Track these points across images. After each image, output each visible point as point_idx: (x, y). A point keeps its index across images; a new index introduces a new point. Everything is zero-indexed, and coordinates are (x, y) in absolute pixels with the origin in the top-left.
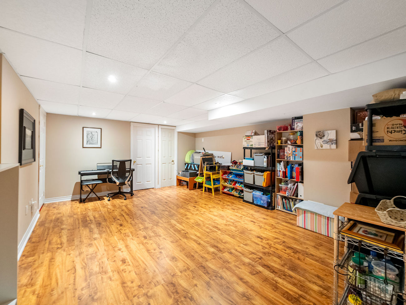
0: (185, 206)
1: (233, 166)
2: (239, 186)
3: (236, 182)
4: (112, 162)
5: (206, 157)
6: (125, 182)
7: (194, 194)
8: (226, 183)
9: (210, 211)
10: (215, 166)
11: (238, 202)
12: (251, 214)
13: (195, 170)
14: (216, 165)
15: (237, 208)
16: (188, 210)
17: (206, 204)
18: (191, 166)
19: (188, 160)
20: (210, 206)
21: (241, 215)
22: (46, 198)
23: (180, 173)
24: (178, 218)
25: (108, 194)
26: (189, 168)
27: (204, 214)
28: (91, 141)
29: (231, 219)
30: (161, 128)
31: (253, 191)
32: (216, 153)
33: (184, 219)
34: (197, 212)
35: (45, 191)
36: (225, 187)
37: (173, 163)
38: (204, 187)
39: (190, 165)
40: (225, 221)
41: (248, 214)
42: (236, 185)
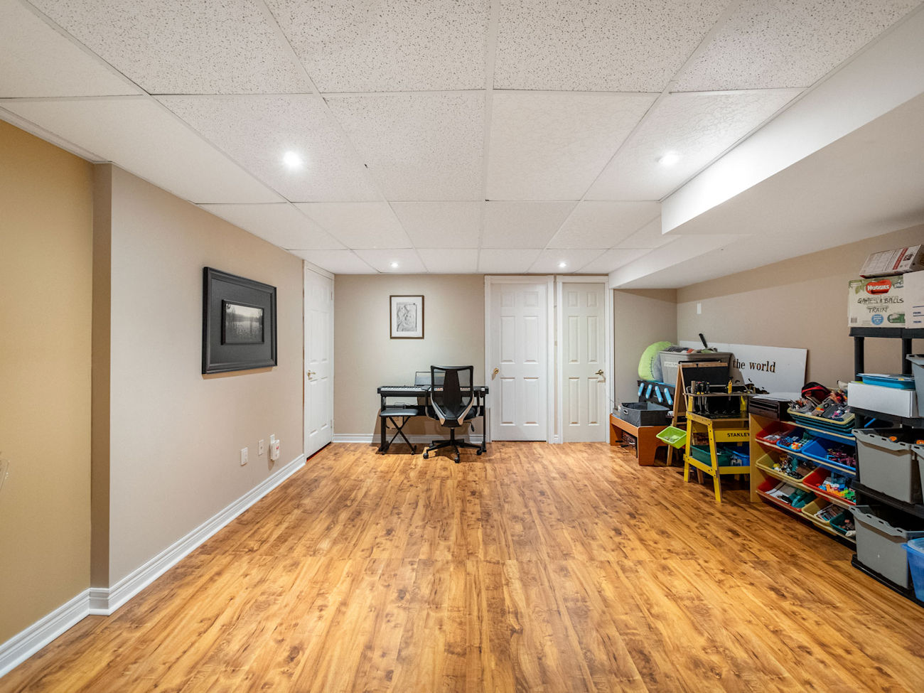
0: (586, 520)
1: (802, 405)
2: (836, 493)
3: (824, 474)
4: (430, 371)
5: (701, 364)
6: (457, 420)
7: (647, 481)
8: (777, 468)
9: (664, 568)
10: (737, 400)
11: (820, 563)
12: (877, 659)
13: (664, 403)
14: (739, 393)
15: (799, 591)
16: (586, 538)
17: (663, 533)
18: (653, 391)
19: (645, 371)
20: (677, 545)
21: (804, 639)
22: (335, 432)
23: (619, 408)
24: (534, 559)
25: (433, 442)
26: (647, 396)
27: (631, 570)
28: (405, 325)
29: (740, 639)
30: (563, 283)
31: (909, 539)
32: (745, 353)
33: (551, 567)
34: (612, 557)
35: (334, 419)
36: (773, 482)
37: (600, 378)
38: (687, 466)
39: (650, 387)
40: (702, 641)
41: (854, 649)
42: (826, 482)
